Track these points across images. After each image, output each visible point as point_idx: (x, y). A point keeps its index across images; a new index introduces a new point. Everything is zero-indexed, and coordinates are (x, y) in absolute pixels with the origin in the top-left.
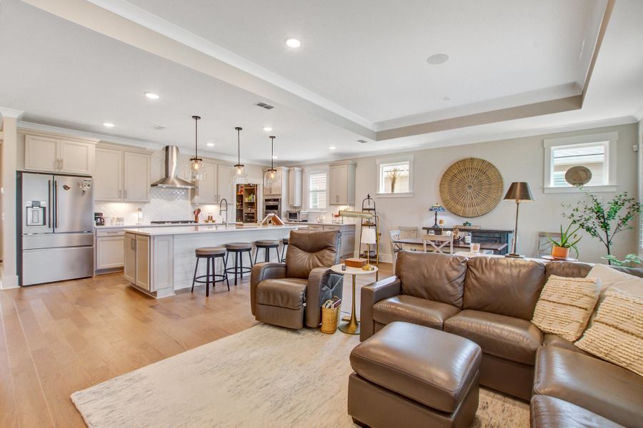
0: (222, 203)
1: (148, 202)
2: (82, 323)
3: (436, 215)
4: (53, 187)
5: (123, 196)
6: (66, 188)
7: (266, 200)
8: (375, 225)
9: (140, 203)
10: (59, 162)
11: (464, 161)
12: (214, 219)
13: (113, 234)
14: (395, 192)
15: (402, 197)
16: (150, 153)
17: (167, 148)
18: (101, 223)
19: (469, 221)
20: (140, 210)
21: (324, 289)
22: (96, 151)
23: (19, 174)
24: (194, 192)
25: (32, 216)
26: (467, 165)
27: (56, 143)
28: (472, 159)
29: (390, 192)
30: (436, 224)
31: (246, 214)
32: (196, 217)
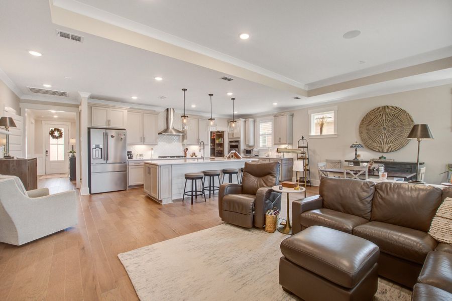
0: (201, 144)
1: (156, 144)
2: (122, 216)
3: (356, 150)
4: (106, 136)
5: (143, 141)
6: (112, 136)
7: (230, 142)
8: (308, 159)
9: (152, 145)
10: (109, 122)
11: (379, 109)
12: (196, 155)
13: (137, 164)
14: (323, 134)
15: (329, 137)
16: (157, 114)
17: (167, 110)
18: (131, 158)
19: (384, 155)
20: (152, 149)
21: (267, 202)
22: (128, 114)
23: (89, 129)
24: (184, 137)
25: (96, 153)
26: (383, 111)
27: (107, 110)
28: (386, 107)
29: (319, 134)
30: (356, 158)
31: (217, 152)
32: (185, 154)
